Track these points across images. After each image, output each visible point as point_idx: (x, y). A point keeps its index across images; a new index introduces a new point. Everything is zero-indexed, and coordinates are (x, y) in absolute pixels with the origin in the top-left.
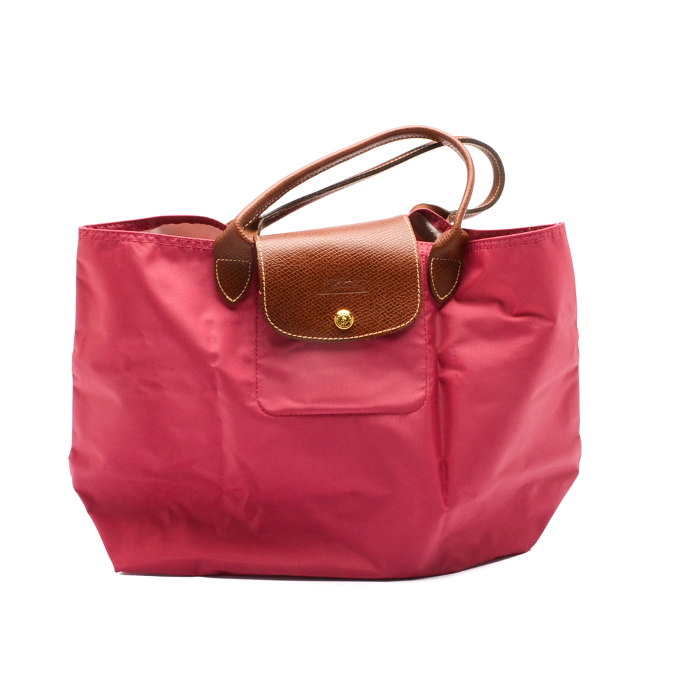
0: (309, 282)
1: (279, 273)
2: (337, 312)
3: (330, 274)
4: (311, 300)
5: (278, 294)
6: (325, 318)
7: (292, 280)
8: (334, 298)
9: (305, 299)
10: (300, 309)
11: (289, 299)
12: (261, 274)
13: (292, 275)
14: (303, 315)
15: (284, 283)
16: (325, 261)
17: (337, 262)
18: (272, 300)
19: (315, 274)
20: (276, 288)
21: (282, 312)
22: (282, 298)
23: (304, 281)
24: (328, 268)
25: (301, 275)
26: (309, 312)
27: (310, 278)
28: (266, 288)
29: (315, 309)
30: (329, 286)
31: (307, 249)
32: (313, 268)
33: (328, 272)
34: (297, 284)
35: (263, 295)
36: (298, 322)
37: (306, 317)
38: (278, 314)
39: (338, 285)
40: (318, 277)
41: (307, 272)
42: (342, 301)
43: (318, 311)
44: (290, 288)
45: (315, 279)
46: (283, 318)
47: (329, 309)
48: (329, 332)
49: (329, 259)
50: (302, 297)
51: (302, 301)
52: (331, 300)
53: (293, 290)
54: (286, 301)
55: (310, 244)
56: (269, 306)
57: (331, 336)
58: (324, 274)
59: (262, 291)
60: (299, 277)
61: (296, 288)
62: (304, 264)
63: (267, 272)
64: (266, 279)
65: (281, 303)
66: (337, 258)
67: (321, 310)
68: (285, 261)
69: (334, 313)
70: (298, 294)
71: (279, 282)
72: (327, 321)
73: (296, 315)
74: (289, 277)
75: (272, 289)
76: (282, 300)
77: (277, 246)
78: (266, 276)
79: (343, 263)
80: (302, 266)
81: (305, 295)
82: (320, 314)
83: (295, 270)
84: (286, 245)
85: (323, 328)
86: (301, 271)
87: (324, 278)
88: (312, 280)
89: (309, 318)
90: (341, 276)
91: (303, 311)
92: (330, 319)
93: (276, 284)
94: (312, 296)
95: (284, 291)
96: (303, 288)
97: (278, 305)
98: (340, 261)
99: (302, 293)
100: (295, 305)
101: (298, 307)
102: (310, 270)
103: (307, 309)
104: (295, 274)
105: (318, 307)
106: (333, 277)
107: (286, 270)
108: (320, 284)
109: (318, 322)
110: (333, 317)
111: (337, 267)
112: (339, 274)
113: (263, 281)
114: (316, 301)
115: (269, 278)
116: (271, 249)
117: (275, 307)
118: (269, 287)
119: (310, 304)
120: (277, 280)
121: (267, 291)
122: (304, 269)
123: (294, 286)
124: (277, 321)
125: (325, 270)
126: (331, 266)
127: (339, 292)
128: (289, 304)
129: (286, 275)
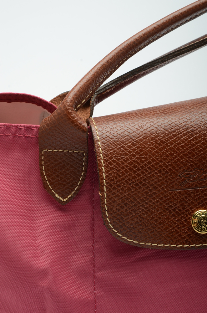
0: (160, 176)
1: (123, 168)
2: (194, 211)
3: (185, 165)
4: (162, 198)
5: (121, 193)
6: (178, 220)
7: (139, 175)
8: (190, 195)
9: (154, 199)
10: (149, 210)
11: (135, 199)
12: (101, 170)
13: (139, 170)
14: (153, 218)
15: (129, 179)
16: (178, 149)
17: (193, 150)
18: (114, 202)
19: (167, 167)
20: (119, 186)
21: (127, 215)
22: (127, 199)
23: (153, 175)
24: (182, 157)
25: (149, 168)
26: (160, 213)
27: (160, 171)
28: (107, 188)
29: (167, 209)
30: (184, 180)
31: (155, 134)
32: (165, 159)
33: (182, 162)
34: (145, 180)
35: (103, 196)
36: (146, 226)
37: (156, 220)
38: (122, 218)
39: (195, 179)
40: (170, 170)
41: (157, 164)
42: (199, 198)
43: (170, 212)
44: (137, 185)
45: (167, 172)
46: (128, 222)
47: (184, 208)
48: (185, 237)
49: (183, 147)
50: (151, 196)
51: (150, 201)
52: (186, 197)
53: (140, 188)
54: (131, 202)
55: (159, 128)
56: (111, 209)
57: (187, 242)
58: (178, 165)
59: (102, 191)
60: (147, 171)
61: (144, 185)
62: (153, 155)
63: (107, 167)
64: (107, 176)
65: (126, 204)
66: (193, 145)
67: (174, 210)
68: (130, 152)
69: (190, 214)
70: (146, 193)
71: (123, 179)
72: (181, 223)
73: (143, 219)
74: (135, 172)
75: (114, 188)
76: (126, 202)
77: (119, 132)
78: (107, 172)
79: (200, 151)
80: (150, 157)
81: (155, 193)
82: (173, 215)
83: (142, 162)
84: (129, 131)
85: (177, 232)
86: (149, 163)
87: (177, 170)
88: (163, 174)
89: (159, 221)
90: (199, 167)
91: (152, 213)
92: (186, 220)
93: (119, 181)
94: (163, 194)
95: (129, 189)
96: (152, 185)
97: (122, 208)
98: (197, 148)
99: (151, 190)
100: (143, 205)
101: (147, 208)
102: (161, 161)
103: (158, 210)
104: (142, 167)
105: (171, 207)
106: (189, 168)
107: (130, 164)
108: (173, 178)
109: (171, 226)
110: (189, 218)
111: (193, 155)
112: (196, 164)
113: (103, 179)
114: (168, 199)
115: (110, 174)
116: (111, 136)
117: (119, 210)
118: (111, 185)
119: (161, 204)
120: (120, 176)
121: (109, 191)
122: (153, 160)
123: (141, 183)
124: (121, 227)
125: (178, 160)
126: (186, 155)
127: (196, 186)
128: (135, 205)
129: (130, 169)
